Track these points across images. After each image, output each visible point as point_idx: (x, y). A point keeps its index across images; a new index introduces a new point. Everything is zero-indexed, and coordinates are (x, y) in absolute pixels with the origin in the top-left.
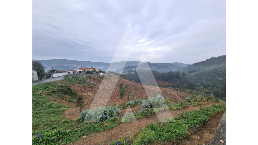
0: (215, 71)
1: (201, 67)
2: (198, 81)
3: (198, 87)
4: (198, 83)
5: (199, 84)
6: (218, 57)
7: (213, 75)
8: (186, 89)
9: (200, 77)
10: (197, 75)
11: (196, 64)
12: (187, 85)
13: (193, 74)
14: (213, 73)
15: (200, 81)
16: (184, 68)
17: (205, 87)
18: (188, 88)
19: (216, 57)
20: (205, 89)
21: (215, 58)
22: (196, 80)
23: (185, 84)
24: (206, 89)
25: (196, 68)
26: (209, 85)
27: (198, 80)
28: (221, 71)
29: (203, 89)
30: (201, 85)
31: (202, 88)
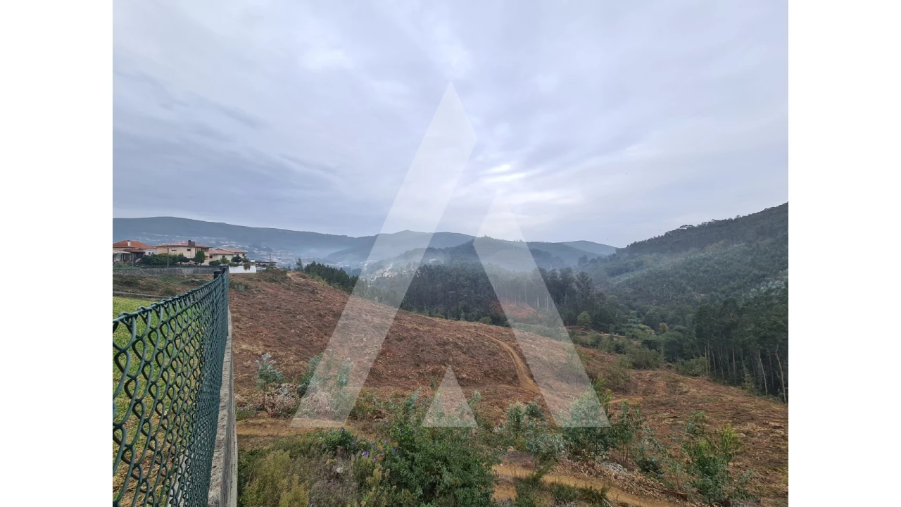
0: (688, 270)
1: (649, 256)
2: (635, 304)
3: (631, 322)
4: (634, 309)
5: (634, 314)
6: (700, 226)
7: (681, 284)
8: (586, 329)
9: (640, 289)
10: (633, 284)
11: (636, 247)
12: (588, 317)
13: (624, 278)
14: (682, 277)
15: (639, 303)
16: (599, 258)
17: (651, 323)
18: (593, 328)
19: (695, 225)
20: (649, 330)
21: (691, 228)
22: (627, 298)
23: (584, 313)
24: (653, 332)
25: (633, 260)
26: (663, 318)
27: (635, 300)
28: (705, 272)
29: (643, 330)
30: (639, 316)
31: (640, 328)
